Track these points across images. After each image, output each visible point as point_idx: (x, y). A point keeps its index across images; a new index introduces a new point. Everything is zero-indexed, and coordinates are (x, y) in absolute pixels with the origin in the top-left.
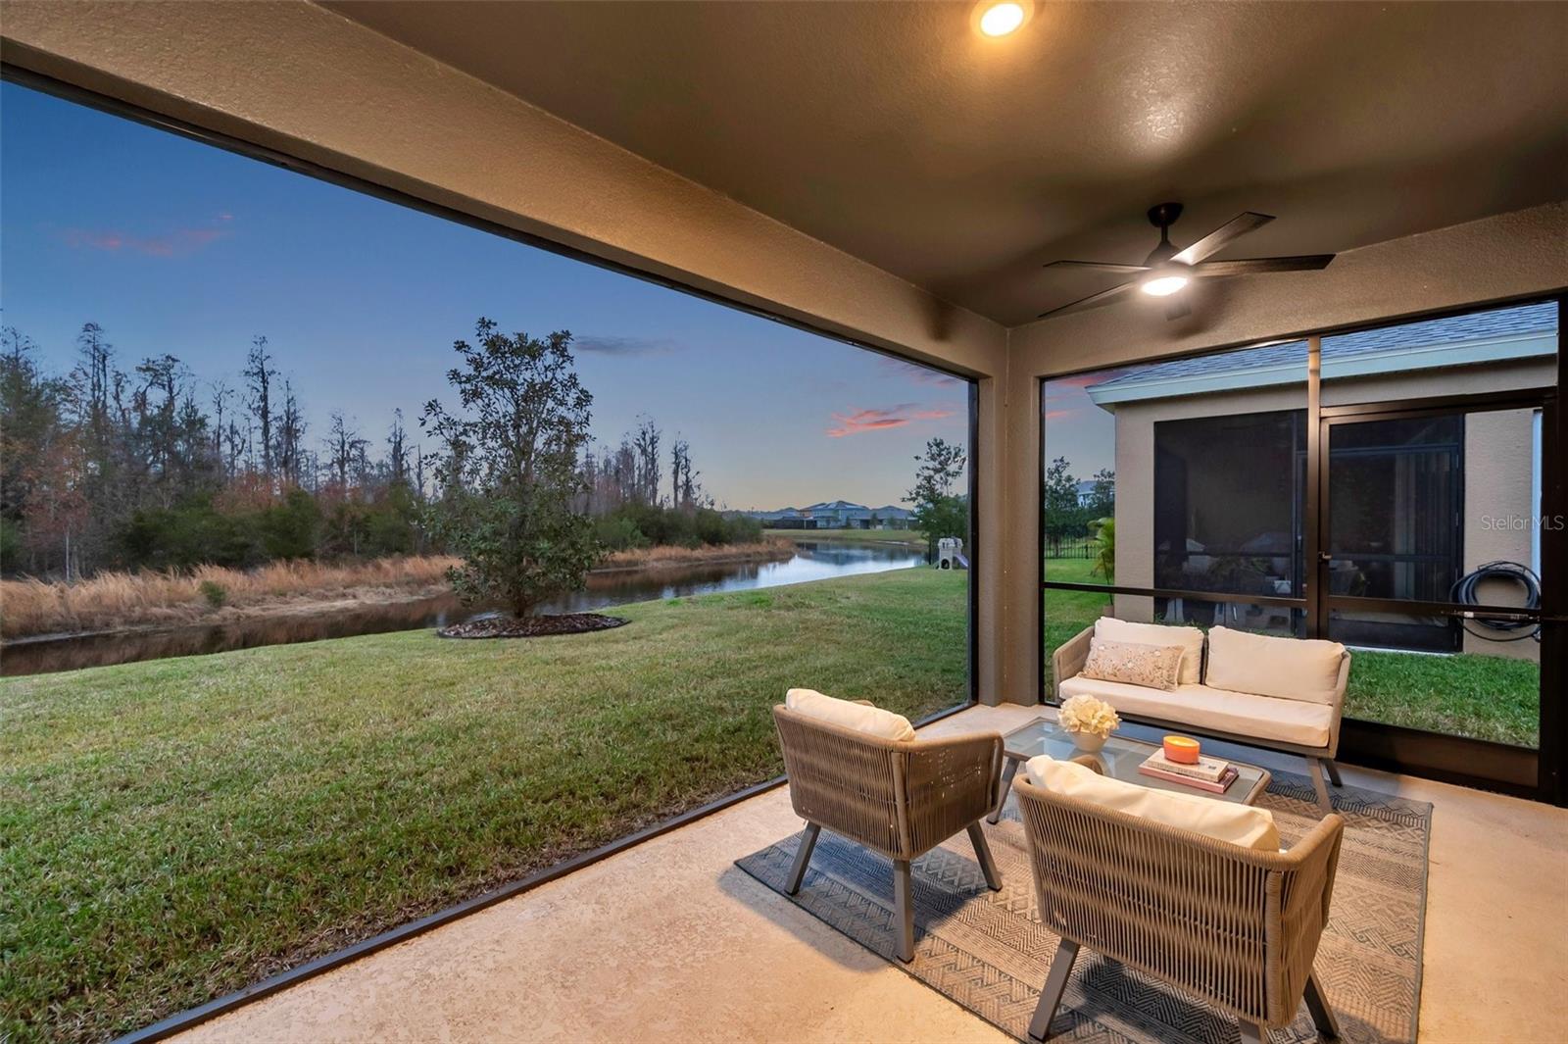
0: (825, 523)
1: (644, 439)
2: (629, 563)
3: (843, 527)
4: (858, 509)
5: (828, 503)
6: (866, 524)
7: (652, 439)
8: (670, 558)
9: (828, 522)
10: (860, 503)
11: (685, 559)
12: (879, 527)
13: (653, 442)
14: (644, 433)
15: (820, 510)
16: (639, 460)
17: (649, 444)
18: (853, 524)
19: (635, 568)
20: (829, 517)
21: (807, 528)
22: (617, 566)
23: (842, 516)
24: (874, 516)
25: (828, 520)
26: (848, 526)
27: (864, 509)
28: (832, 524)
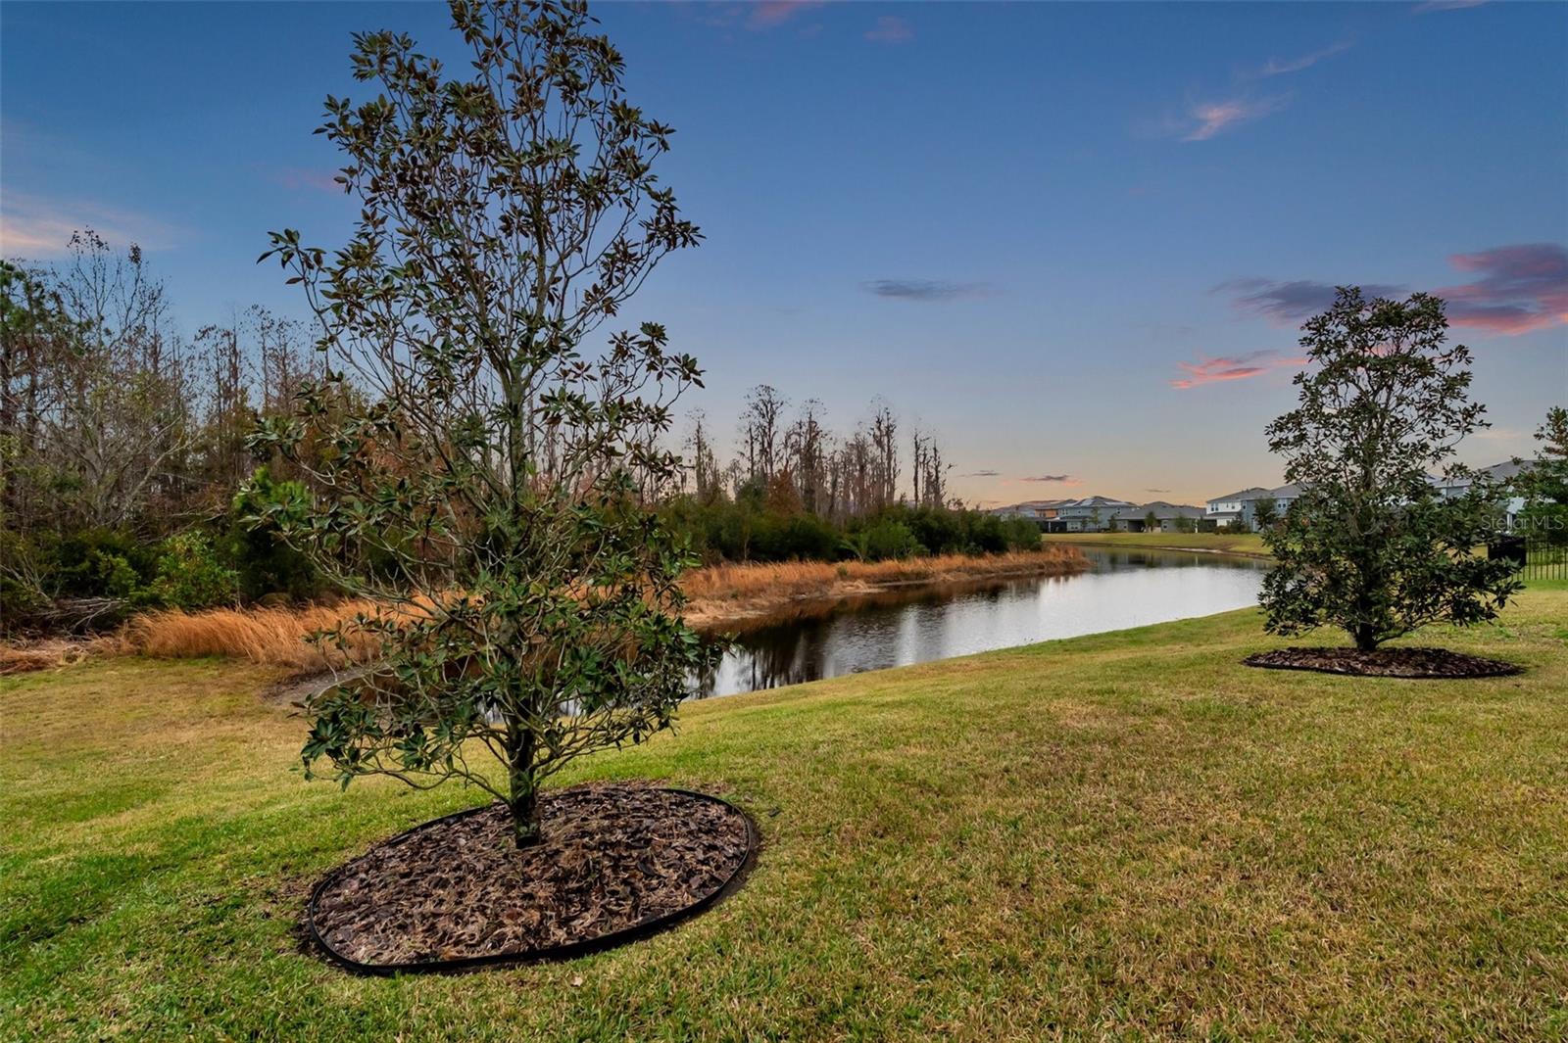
0: (1079, 526)
1: (879, 428)
2: (918, 575)
3: (1106, 530)
4: (1123, 507)
5: (1079, 499)
6: (1137, 525)
7: (888, 427)
8: (958, 570)
9: (1084, 523)
10: (1123, 500)
11: (972, 571)
12: (1158, 530)
13: (889, 432)
14: (879, 422)
15: (1070, 508)
16: (874, 451)
17: (884, 434)
18: (1120, 525)
19: (926, 581)
20: (1085, 517)
21: (1053, 532)
22: (907, 580)
23: (1104, 518)
24: (1151, 515)
25: (1084, 521)
26: (1112, 527)
27: (1130, 506)
28: (1091, 526)
